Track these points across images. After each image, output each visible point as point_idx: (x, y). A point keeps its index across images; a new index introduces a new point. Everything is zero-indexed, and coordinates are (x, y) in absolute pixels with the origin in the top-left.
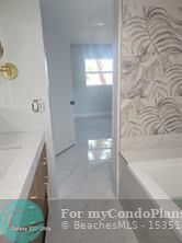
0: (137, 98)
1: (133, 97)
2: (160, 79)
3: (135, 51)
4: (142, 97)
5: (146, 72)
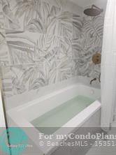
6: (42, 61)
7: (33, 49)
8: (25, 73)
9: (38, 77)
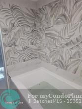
0: (13, 46)
1: (11, 46)
2: (22, 38)
3: (8, 24)
4: (16, 46)
5: (15, 34)
6: (63, 47)
7: (57, 38)
8: (51, 52)
9: (58, 59)
